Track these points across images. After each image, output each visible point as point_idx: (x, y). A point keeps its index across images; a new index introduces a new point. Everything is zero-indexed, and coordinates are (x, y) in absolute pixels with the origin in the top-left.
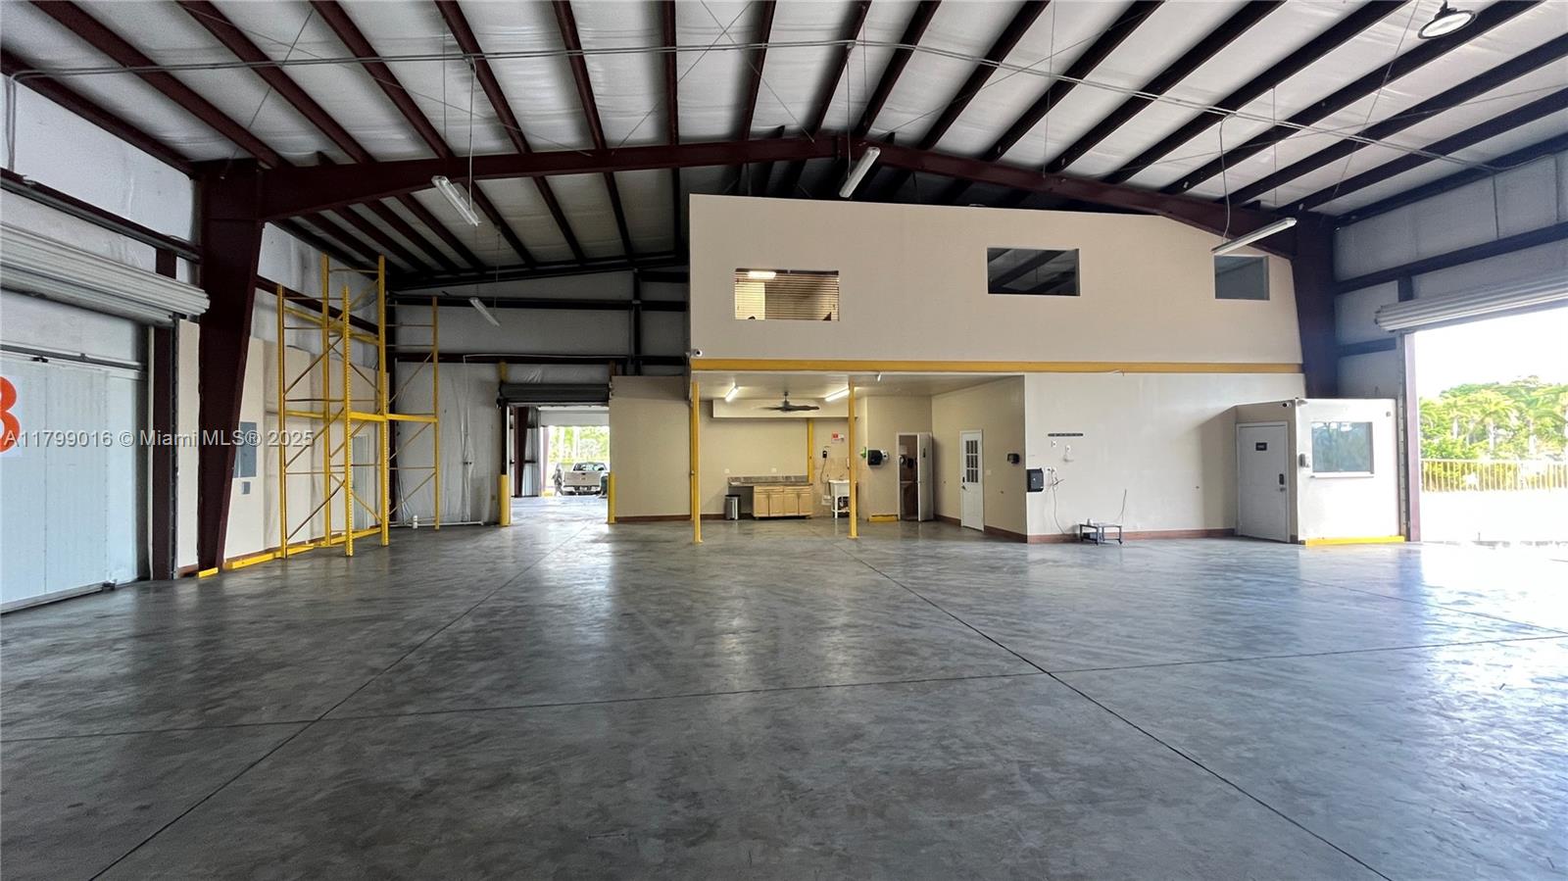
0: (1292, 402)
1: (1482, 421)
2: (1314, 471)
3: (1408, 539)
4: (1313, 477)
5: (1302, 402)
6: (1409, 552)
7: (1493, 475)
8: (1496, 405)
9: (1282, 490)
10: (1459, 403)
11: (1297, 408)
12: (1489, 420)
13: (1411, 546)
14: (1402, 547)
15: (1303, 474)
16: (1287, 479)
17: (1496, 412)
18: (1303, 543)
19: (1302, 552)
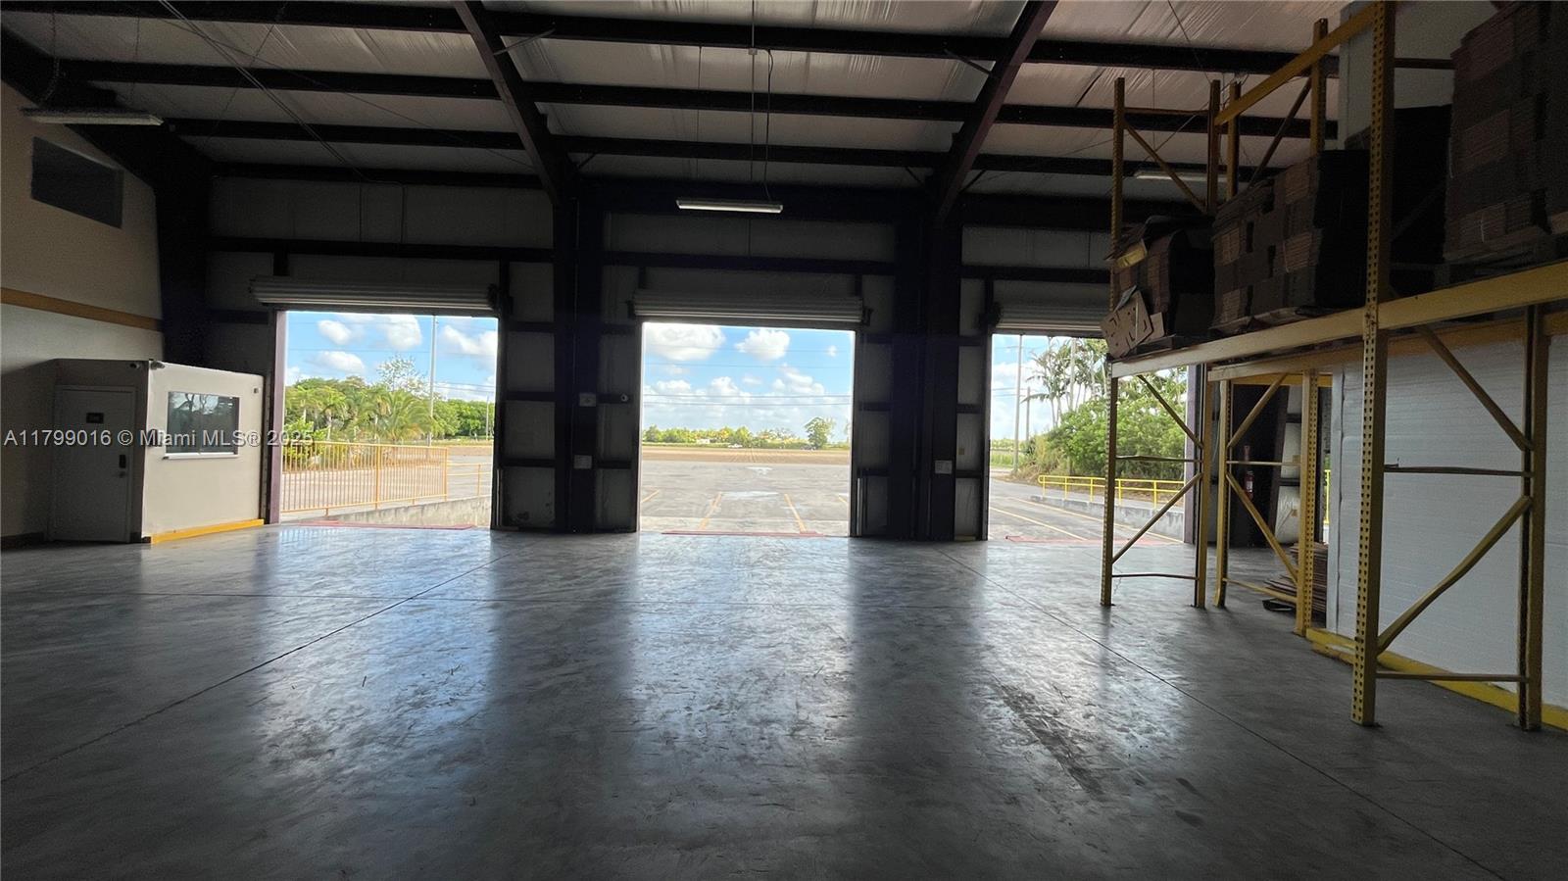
0: (144, 363)
1: (324, 411)
2: (167, 452)
3: (267, 522)
4: (165, 458)
5: (156, 365)
6: (268, 535)
7: (331, 456)
8: (334, 399)
9: (122, 475)
10: (309, 395)
11: (150, 372)
12: (329, 411)
13: (270, 529)
14: (261, 531)
15: (152, 456)
16: (130, 461)
17: (333, 405)
18: (147, 540)
19: (146, 553)
